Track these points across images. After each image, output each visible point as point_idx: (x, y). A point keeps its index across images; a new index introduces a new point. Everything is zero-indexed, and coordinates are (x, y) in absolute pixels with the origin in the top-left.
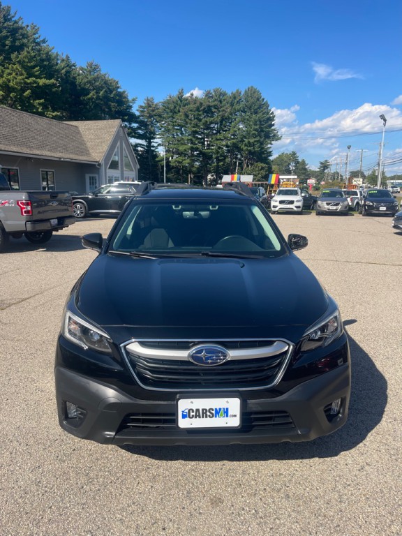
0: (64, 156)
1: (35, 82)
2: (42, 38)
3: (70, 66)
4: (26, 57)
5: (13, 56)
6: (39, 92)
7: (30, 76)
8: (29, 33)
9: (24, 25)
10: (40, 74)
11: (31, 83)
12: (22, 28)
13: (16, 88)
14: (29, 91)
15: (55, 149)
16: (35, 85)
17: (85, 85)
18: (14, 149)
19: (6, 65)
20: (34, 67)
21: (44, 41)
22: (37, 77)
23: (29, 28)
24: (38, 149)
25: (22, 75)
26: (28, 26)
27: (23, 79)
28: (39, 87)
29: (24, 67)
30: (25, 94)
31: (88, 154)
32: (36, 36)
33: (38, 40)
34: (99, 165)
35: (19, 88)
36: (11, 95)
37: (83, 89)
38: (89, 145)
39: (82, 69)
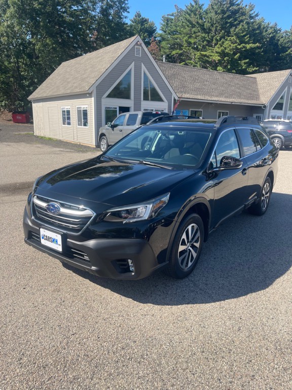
0: (236, 101)
1: (244, 47)
2: (256, 13)
3: (276, 31)
4: (241, 29)
5: (232, 30)
6: (246, 54)
7: (241, 42)
8: (247, 10)
9: (244, 6)
10: (249, 40)
11: (241, 48)
12: (242, 8)
13: (230, 53)
14: (239, 54)
15: (230, 96)
16: (244, 49)
17: (285, 44)
18: (199, 97)
19: (226, 37)
20: (245, 36)
21: (257, 15)
22: (246, 43)
23: (247, 7)
24: (217, 96)
25: (236, 42)
26: (246, 6)
27: (236, 46)
28: (246, 50)
29: (238, 37)
30: (235, 57)
31: (258, 98)
32: (252, 12)
33: (253, 15)
34: (265, 107)
35: (232, 52)
36: (225, 59)
37: (284, 48)
38: (261, 91)
39: (286, 32)
